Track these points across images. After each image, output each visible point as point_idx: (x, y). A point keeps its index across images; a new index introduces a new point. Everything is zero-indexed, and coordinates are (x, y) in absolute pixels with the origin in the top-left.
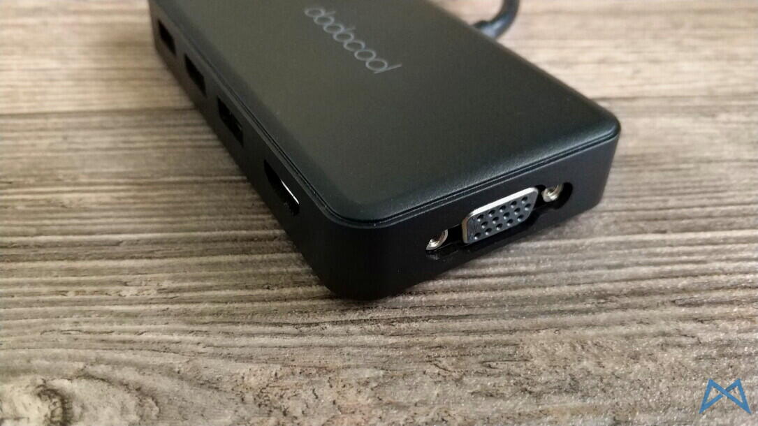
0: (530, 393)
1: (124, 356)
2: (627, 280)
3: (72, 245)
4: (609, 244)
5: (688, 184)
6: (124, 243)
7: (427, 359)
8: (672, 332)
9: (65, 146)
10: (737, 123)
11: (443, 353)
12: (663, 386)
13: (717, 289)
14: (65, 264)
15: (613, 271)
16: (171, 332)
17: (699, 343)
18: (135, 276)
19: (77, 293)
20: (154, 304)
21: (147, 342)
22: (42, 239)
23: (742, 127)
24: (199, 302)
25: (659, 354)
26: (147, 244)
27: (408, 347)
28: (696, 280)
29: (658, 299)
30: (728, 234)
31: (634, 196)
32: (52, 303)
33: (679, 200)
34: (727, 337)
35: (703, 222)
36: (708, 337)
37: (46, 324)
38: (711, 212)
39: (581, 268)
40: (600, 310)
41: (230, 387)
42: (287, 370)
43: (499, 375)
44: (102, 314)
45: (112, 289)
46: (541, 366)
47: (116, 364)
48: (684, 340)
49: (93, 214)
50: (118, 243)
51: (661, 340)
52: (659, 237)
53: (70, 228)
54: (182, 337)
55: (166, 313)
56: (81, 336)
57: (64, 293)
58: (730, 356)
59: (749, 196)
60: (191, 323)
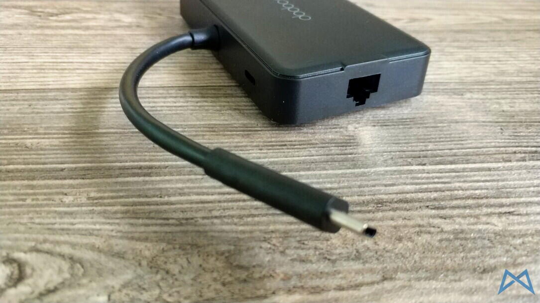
0: (329, 260)
1: (62, 238)
2: (397, 193)
3: (31, 170)
4: (386, 171)
5: (442, 136)
6: (66, 170)
7: (263, 239)
8: (425, 224)
9: (29, 111)
10: (477, 99)
11: (274, 235)
12: (417, 257)
13: (456, 199)
14: (26, 182)
15: (388, 188)
16: (94, 224)
17: (442, 231)
18: (72, 190)
19: (33, 200)
20: (84, 206)
21: (79, 230)
22: (11, 167)
23: (481, 102)
24: (114, 206)
25: (415, 238)
26: (81, 170)
27: (251, 232)
28: (443, 193)
29: (417, 204)
30: (466, 166)
31: (405, 143)
32: (15, 206)
33: (436, 145)
34: (461, 228)
35: (451, 159)
36: (448, 228)
37: (11, 219)
38: (456, 153)
39: (367, 186)
40: (378, 211)
41: (131, 257)
42: (170, 246)
43: (309, 249)
44: (49, 212)
45: (57, 198)
46: (337, 244)
47: (58, 243)
48: (432, 229)
49: (46, 152)
50: (62, 170)
51: (417, 229)
52: (421, 167)
53: (30, 160)
54: (102, 227)
55: (92, 212)
56: (34, 226)
57: (24, 200)
58: (462, 239)
59: (481, 143)
60: (108, 218)
